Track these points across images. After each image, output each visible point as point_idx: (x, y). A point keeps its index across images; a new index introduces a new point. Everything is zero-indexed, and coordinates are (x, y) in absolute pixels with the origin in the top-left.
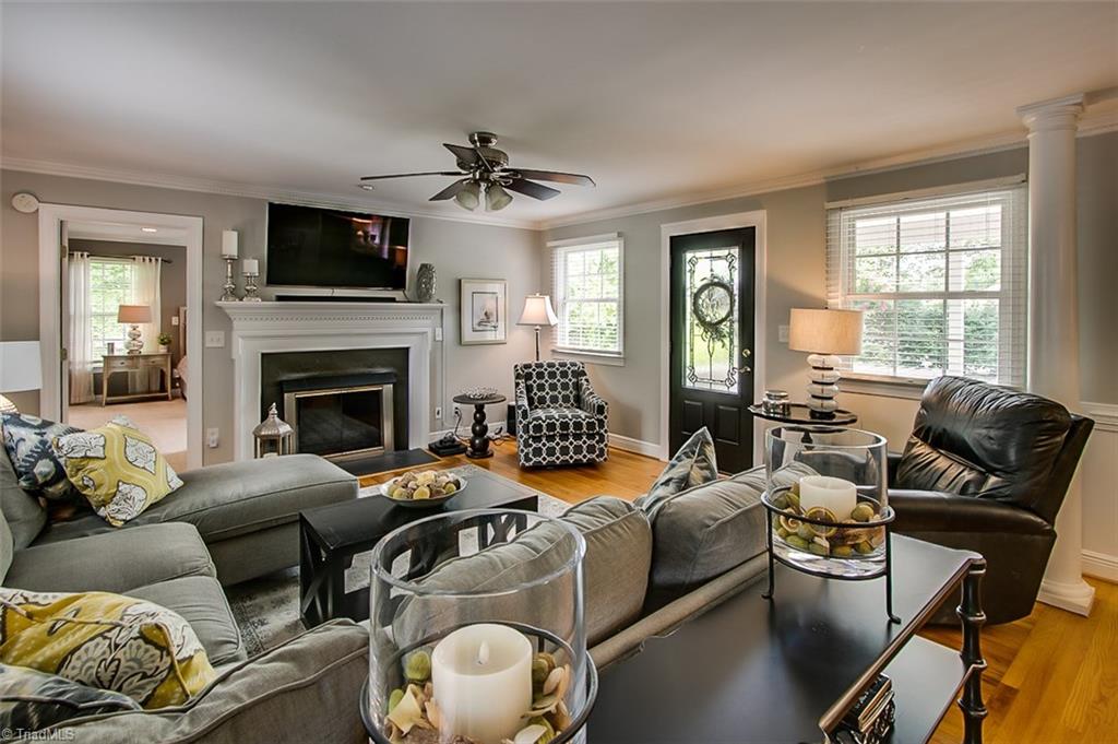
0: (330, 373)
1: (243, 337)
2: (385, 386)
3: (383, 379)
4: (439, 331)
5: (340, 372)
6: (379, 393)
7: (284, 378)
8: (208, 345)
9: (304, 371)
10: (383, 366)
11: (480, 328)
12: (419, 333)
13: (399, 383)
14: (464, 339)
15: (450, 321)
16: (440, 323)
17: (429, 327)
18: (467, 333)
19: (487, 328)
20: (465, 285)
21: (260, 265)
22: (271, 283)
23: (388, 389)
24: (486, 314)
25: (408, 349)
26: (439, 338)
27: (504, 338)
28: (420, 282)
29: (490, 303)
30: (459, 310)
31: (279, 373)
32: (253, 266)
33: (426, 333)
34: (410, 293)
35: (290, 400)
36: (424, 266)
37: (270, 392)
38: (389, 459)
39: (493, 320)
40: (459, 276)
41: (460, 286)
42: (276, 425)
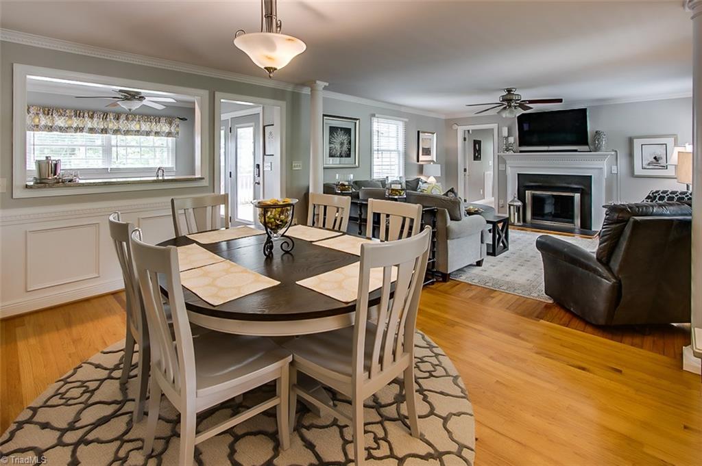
0: (546, 184)
1: (511, 167)
2: (576, 194)
3: (575, 190)
4: (614, 168)
5: (553, 185)
6: (573, 197)
7: (527, 184)
9: (536, 182)
10: (576, 184)
11: (648, 167)
12: (598, 168)
13: (586, 193)
14: (636, 173)
15: (623, 162)
16: (615, 163)
17: (604, 165)
18: (638, 170)
19: (657, 167)
20: (635, 140)
21: (515, 139)
22: (520, 145)
23: (577, 196)
24: (655, 158)
25: (591, 176)
26: (614, 172)
27: (674, 174)
28: (595, 141)
29: (659, 151)
30: (631, 155)
31: (525, 182)
32: (511, 140)
33: (601, 168)
34: (591, 147)
35: (528, 193)
36: (597, 132)
37: (522, 189)
38: (577, 231)
39: (663, 162)
40: (631, 134)
41: (631, 141)
42: (516, 201)
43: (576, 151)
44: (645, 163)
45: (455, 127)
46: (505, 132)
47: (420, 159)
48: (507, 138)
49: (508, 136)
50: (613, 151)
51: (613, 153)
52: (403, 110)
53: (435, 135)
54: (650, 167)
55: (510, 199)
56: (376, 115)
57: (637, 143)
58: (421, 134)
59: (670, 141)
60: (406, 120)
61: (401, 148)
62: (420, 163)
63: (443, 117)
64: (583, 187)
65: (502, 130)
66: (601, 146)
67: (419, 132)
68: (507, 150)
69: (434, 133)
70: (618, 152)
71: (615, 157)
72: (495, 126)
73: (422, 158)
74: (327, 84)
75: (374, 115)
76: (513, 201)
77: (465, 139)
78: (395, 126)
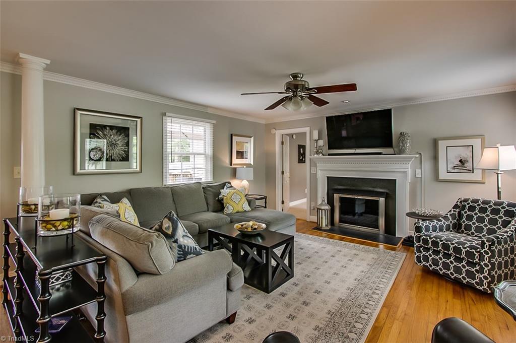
0: (354, 188)
1: (321, 170)
2: (381, 198)
3: (380, 194)
4: (418, 171)
5: (359, 188)
6: (377, 201)
7: (336, 188)
8: (311, 172)
9: (344, 185)
10: (381, 188)
11: (453, 171)
12: (402, 172)
13: (390, 197)
14: (441, 177)
15: (427, 165)
16: (420, 166)
17: (409, 168)
18: (443, 175)
19: (462, 171)
20: (439, 142)
21: (324, 142)
22: (329, 148)
23: (382, 200)
24: (461, 161)
25: (395, 180)
26: (419, 176)
27: (481, 179)
28: (399, 143)
29: (465, 154)
30: (435, 158)
31: (334, 185)
32: (321, 143)
33: (406, 172)
34: (396, 149)
35: (336, 196)
36: (401, 133)
37: (331, 192)
38: (381, 237)
39: (469, 165)
40: (436, 136)
41: (435, 143)
42: (323, 205)
43: (380, 154)
44: (450, 166)
45: (273, 131)
46: (316, 136)
47: (233, 162)
48: (317, 141)
49: (318, 140)
50: (417, 153)
51: (418, 156)
52: (209, 111)
53: (253, 138)
54: (456, 170)
55: (320, 202)
56: (167, 114)
57: (442, 145)
58: (234, 137)
59: (477, 143)
60: (214, 122)
61: (209, 151)
62: (233, 166)
63: (264, 122)
64: (387, 191)
65: (313, 132)
66: (406, 149)
67: (232, 135)
68: (317, 153)
69: (251, 137)
70: (423, 155)
71: (419, 159)
72: (307, 130)
73: (235, 161)
74: (48, 62)
75: (164, 114)
76: (321, 204)
77: (282, 143)
78: (203, 128)
